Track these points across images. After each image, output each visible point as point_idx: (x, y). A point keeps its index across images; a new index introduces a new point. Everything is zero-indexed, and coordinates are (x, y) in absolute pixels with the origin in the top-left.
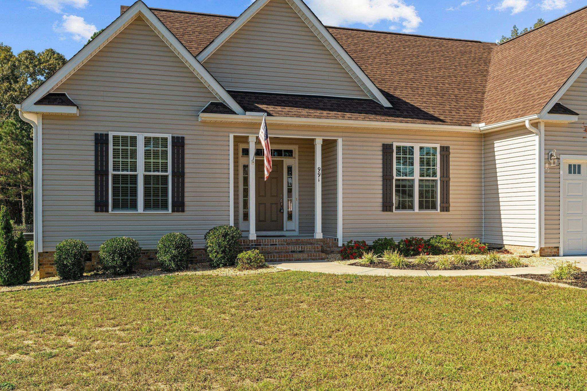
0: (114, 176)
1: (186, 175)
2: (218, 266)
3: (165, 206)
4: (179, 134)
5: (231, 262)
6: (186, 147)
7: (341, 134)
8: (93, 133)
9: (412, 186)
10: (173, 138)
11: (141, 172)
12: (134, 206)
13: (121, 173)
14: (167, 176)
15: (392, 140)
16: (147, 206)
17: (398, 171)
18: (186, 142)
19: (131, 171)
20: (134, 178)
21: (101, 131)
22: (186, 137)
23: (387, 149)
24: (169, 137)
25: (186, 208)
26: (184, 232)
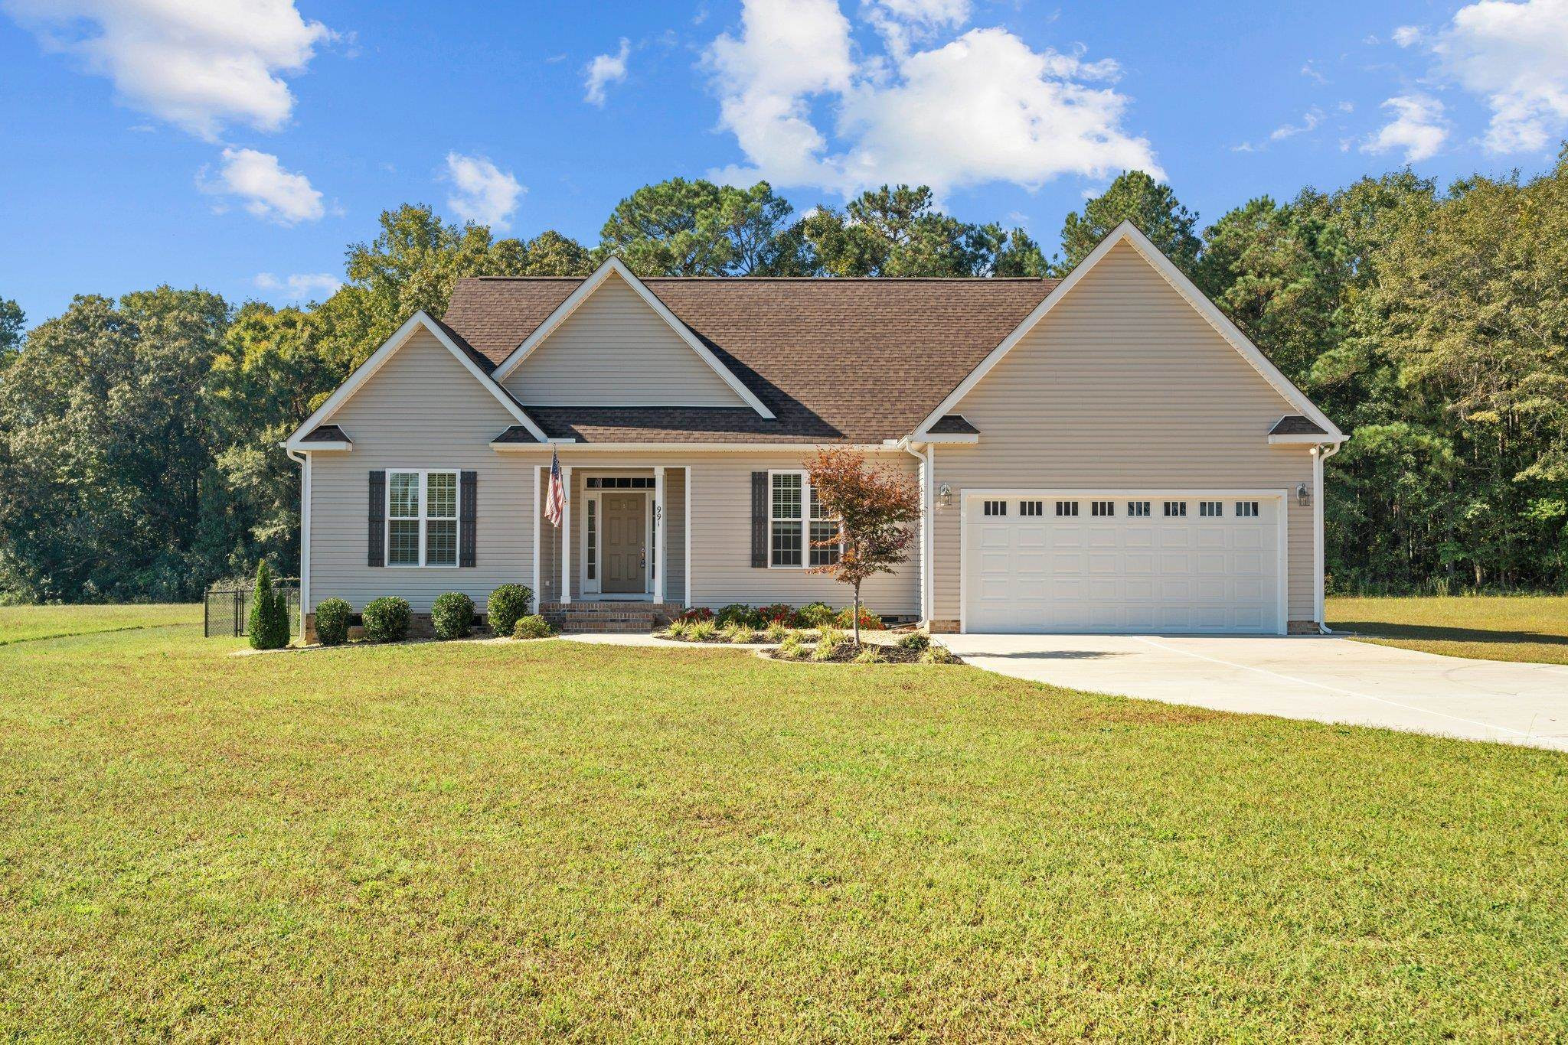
0: (392, 522)
1: (478, 521)
2: (497, 636)
3: (452, 560)
4: (469, 468)
5: (508, 632)
6: (479, 484)
7: (690, 461)
8: (368, 471)
9: (799, 531)
10: (462, 473)
11: (423, 517)
12: (415, 559)
13: (399, 518)
14: (455, 522)
15: (765, 467)
16: (431, 558)
17: (776, 509)
18: (478, 478)
19: (412, 515)
20: (415, 525)
21: (377, 468)
22: (479, 472)
23: (759, 480)
24: (458, 472)
25: (478, 562)
26: (466, 593)
